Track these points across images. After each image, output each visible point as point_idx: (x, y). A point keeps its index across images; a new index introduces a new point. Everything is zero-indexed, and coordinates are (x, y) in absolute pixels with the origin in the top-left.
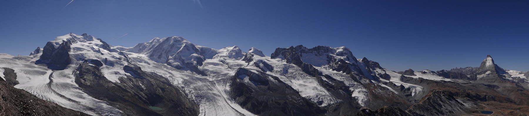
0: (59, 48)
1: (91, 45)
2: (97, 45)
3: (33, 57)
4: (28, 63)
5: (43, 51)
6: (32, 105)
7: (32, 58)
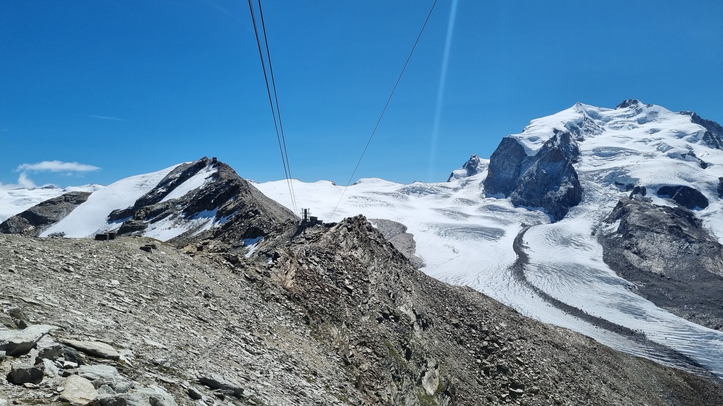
0: (540, 153)
1: (656, 135)
2: (681, 135)
3: (459, 186)
4: (447, 204)
5: (491, 167)
6: (510, 340)
7: (456, 190)
